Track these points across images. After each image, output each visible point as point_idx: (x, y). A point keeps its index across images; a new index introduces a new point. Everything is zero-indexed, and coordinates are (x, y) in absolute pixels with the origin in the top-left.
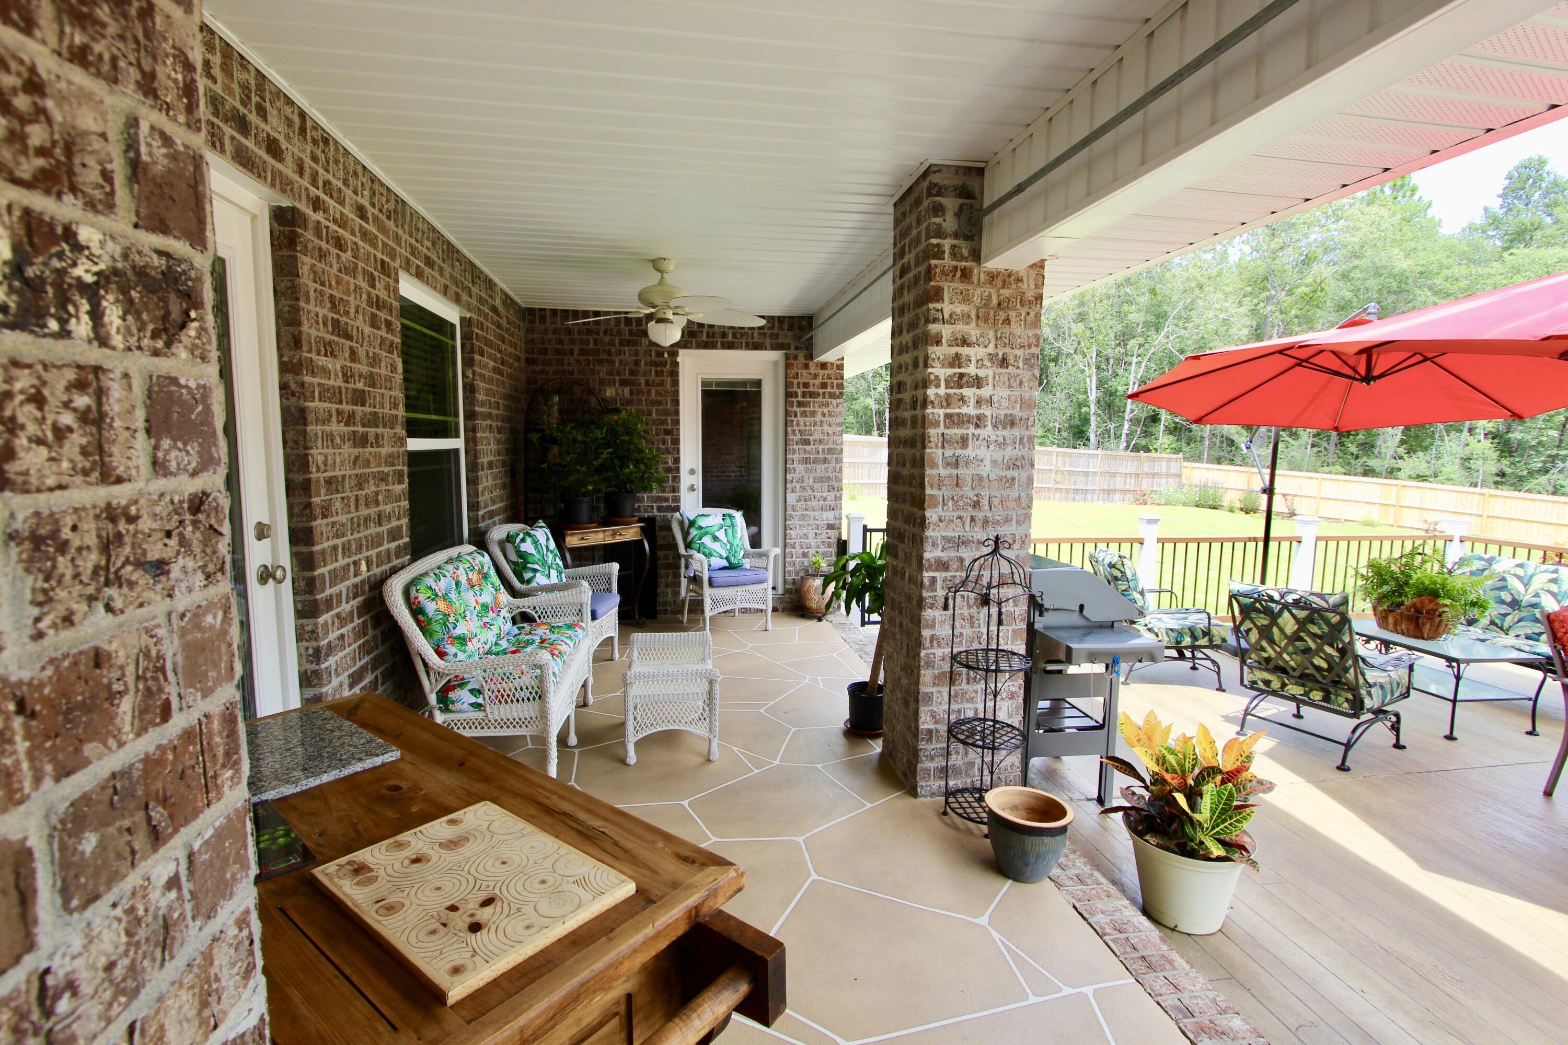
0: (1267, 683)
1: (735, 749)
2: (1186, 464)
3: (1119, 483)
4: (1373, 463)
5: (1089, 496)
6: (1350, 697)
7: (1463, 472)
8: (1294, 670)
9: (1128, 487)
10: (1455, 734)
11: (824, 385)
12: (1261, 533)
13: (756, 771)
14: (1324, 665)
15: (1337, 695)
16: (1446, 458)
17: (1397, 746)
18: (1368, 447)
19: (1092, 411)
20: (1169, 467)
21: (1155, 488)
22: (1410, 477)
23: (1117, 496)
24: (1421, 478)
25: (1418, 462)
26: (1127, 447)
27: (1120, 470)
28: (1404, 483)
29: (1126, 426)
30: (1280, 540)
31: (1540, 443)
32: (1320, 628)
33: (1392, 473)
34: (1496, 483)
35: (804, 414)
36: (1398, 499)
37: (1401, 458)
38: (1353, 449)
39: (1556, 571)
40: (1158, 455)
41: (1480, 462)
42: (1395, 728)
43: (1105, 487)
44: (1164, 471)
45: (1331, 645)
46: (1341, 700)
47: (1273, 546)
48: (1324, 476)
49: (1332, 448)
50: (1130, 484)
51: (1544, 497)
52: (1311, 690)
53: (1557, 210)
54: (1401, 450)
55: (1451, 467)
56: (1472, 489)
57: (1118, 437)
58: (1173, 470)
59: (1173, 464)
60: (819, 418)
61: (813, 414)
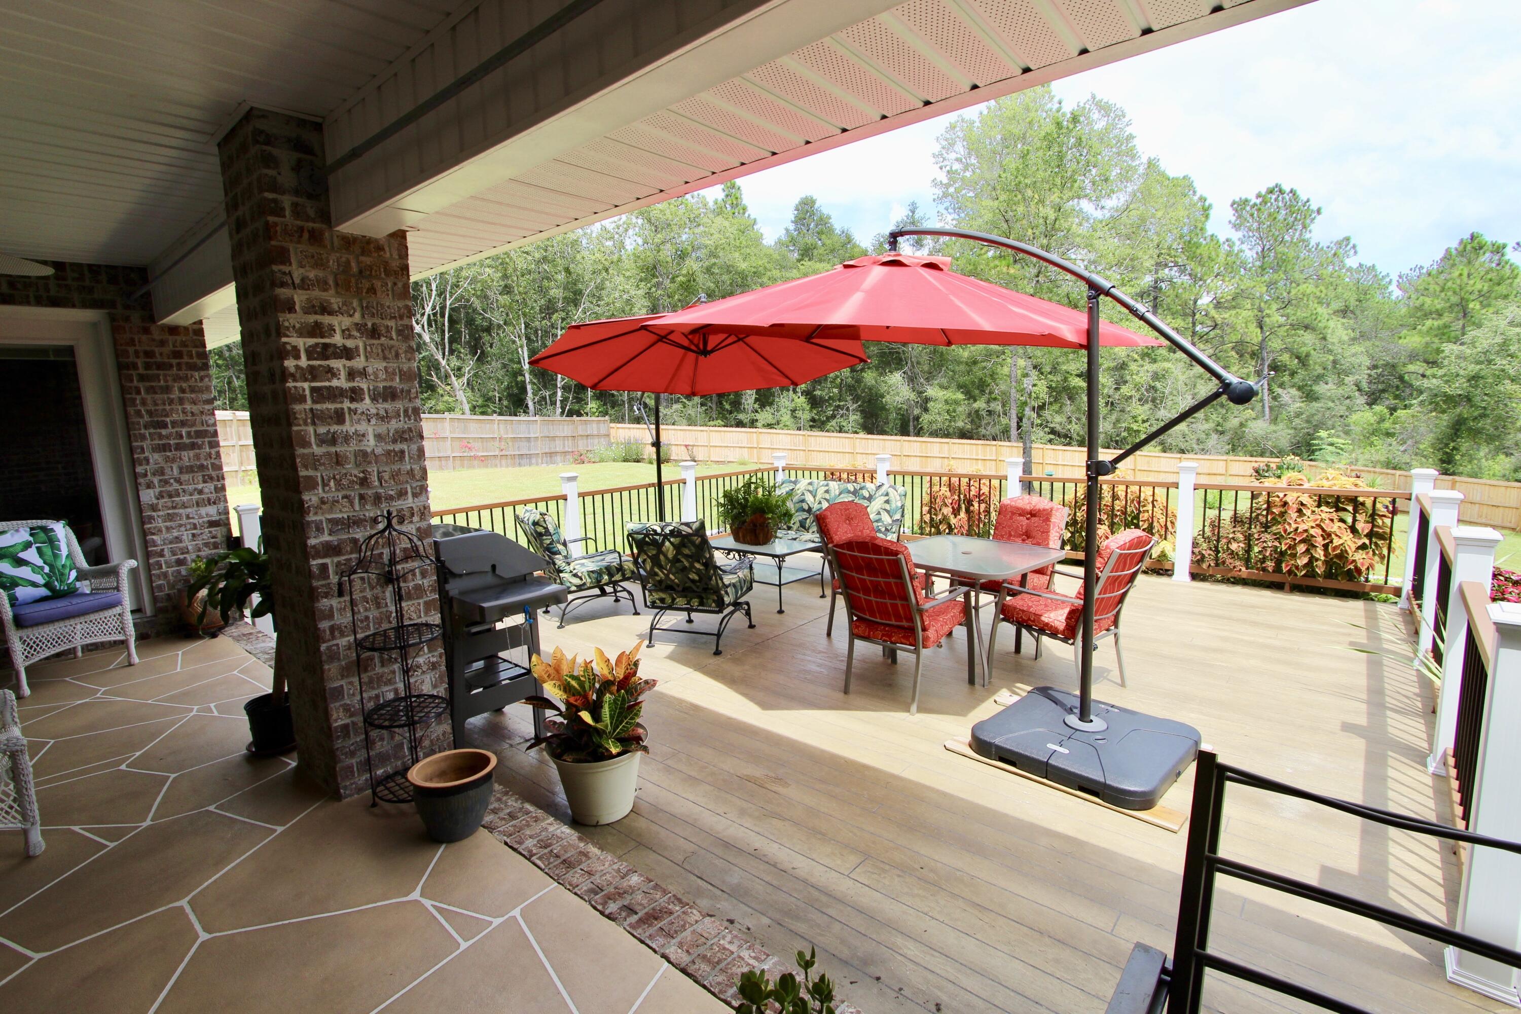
0: (662, 600)
1: (76, 828)
2: (612, 425)
3: (558, 446)
4: (741, 416)
5: (534, 461)
6: (716, 598)
7: (792, 420)
8: (678, 586)
9: (567, 449)
10: (783, 608)
11: (177, 355)
12: (655, 481)
13: (112, 845)
14: (696, 578)
15: (708, 599)
16: (783, 410)
17: (751, 626)
18: (737, 405)
19: (528, 380)
20: (599, 429)
21: (589, 448)
22: (764, 426)
23: (558, 458)
24: (769, 426)
25: (765, 416)
26: (562, 413)
27: (558, 434)
28: (760, 430)
29: (559, 393)
30: (671, 483)
31: (830, 397)
32: (690, 550)
33: (753, 423)
34: (811, 426)
35: (151, 390)
36: (758, 443)
37: (757, 412)
38: (728, 407)
39: (827, 485)
40: (588, 418)
41: (801, 412)
42: (748, 613)
43: (547, 450)
44: (595, 433)
45: (699, 562)
46: (710, 601)
47: (667, 488)
48: (711, 428)
49: (714, 406)
50: (569, 446)
51: (835, 434)
52: (691, 599)
53: (823, 237)
54: (756, 406)
55: (786, 418)
56: (798, 432)
57: (553, 403)
58: (603, 431)
59: (602, 425)
60: (176, 394)
61: (167, 389)
